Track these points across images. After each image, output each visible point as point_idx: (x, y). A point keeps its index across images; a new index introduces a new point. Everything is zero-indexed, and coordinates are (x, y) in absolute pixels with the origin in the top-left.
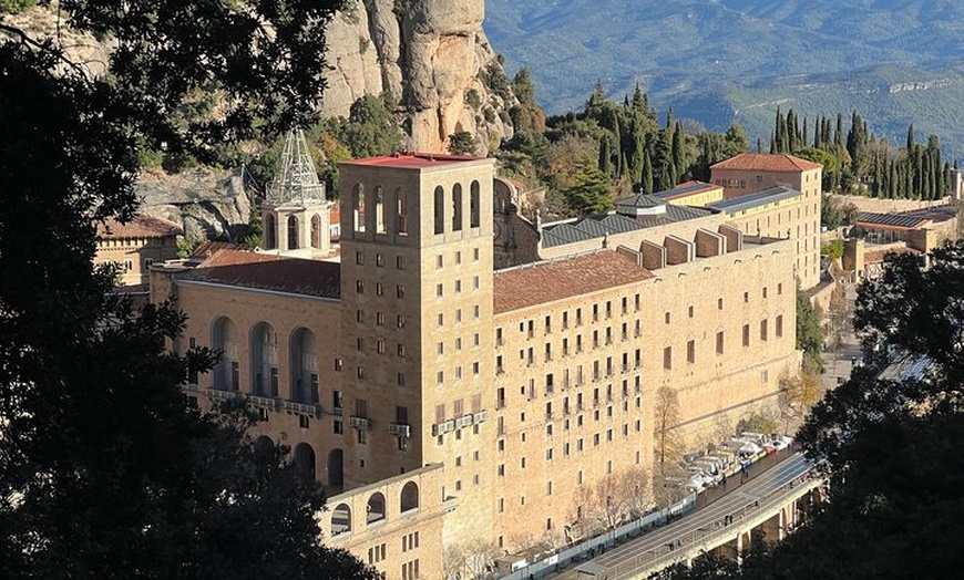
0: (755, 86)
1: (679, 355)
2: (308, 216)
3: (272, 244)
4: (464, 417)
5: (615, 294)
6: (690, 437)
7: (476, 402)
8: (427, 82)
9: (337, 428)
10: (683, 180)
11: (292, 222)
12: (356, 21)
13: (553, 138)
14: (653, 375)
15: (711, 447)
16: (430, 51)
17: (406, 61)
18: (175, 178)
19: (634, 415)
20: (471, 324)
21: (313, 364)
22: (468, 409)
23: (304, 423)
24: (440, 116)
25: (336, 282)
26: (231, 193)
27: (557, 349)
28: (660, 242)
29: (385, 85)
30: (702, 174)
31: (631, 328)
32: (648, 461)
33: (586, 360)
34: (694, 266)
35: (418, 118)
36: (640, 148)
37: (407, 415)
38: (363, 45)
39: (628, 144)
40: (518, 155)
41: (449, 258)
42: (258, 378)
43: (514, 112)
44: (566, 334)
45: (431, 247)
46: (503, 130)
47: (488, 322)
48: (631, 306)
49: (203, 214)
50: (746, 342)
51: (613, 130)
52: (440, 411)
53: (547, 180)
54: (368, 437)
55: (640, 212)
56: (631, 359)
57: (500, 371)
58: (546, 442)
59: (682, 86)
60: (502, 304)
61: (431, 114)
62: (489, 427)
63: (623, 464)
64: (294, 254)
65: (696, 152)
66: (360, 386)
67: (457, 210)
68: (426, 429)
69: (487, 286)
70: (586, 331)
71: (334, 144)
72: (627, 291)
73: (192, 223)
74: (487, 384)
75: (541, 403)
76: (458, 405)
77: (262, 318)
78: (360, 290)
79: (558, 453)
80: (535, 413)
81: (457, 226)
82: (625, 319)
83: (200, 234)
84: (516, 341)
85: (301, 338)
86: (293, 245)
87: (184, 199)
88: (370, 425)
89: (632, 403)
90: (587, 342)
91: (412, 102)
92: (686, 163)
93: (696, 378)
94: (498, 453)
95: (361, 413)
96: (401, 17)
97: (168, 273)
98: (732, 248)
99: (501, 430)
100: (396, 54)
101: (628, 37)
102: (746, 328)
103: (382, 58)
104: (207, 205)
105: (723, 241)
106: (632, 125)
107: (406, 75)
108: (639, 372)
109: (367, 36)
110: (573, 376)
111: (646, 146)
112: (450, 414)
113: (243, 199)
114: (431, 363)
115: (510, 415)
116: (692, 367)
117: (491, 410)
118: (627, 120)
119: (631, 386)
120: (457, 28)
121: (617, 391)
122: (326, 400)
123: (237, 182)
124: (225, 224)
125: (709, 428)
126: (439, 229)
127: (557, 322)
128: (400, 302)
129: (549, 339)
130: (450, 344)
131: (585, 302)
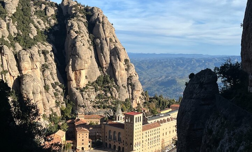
0: (180, 78)
1: (165, 134)
2: (120, 117)
3: (116, 120)
4: (138, 144)
5: (157, 128)
6: (166, 145)
7: (140, 142)
8: (135, 97)
9: (123, 145)
10: (166, 107)
11: (118, 117)
12: (126, 89)
13: (150, 102)
14: (161, 138)
15: (169, 146)
16: (135, 93)
17: (132, 94)
18: (104, 110)
19: (159, 143)
20: (139, 133)
21: (121, 136)
22: (139, 143)
23: (119, 144)
24: (136, 101)
25: (124, 127)
26: (111, 112)
27: (149, 135)
28: (162, 120)
29: (129, 97)
30: (169, 107)
31: (159, 132)
32: (160, 149)
33: (153, 136)
34: (167, 123)
35: (133, 101)
36: (161, 103)
37: (132, 144)
38: (127, 92)
39: (160, 102)
40: (146, 104)
41: (137, 125)
42: (114, 138)
43: (145, 98)
44: (151, 133)
45: (135, 124)
46: (144, 101)
47: (142, 132)
48: (159, 129)
49: (107, 114)
50: (173, 132)
51: (158, 101)
52: (136, 143)
53: (149, 108)
54: (127, 146)
55: (160, 115)
56: (159, 136)
57: (143, 138)
58: (148, 147)
59: (170, 78)
60: (143, 130)
61: (135, 100)
62: (141, 145)
63: (157, 149)
64: (119, 121)
65: (168, 103)
66: (126, 140)
67: (138, 120)
68: (134, 146)
69: (141, 128)
70: (153, 133)
71: (123, 105)
72: (158, 128)
73: (106, 115)
74: (141, 140)
75: (147, 142)
76: (138, 143)
77: (115, 131)
78: (127, 129)
79: (149, 148)
80: (147, 143)
81: (138, 122)
82: (158, 131)
83: (107, 117)
84: (145, 134)
85: (119, 133)
86: (118, 120)
87: (105, 112)
88: (127, 145)
89: (159, 141)
90: (153, 134)
91: (133, 99)
92: (167, 104)
93: (167, 137)
94: (142, 148)
95: (126, 143)
96: (132, 88)
97: (104, 124)
98: (172, 120)
99: (143, 145)
100: (131, 93)
101: (162, 70)
102: (173, 130)
103: (129, 93)
104: (108, 113)
105: (170, 119)
106: (160, 100)
107: (132, 95)
108: (159, 138)
109: (127, 91)
110: (151, 139)
111: (162, 103)
112: (137, 144)
113: (112, 113)
114: (135, 138)
115: (144, 144)
116: (166, 135)
117: (142, 143)
118: (159, 99)
119: (159, 139)
120: (139, 90)
121: (157, 140)
122: (122, 141)
123: (112, 110)
124: (110, 116)
125: (168, 143)
126: (136, 122)
127: (150, 132)
128: (131, 131)
129: (149, 134)
130: (137, 135)
131: (153, 129)
